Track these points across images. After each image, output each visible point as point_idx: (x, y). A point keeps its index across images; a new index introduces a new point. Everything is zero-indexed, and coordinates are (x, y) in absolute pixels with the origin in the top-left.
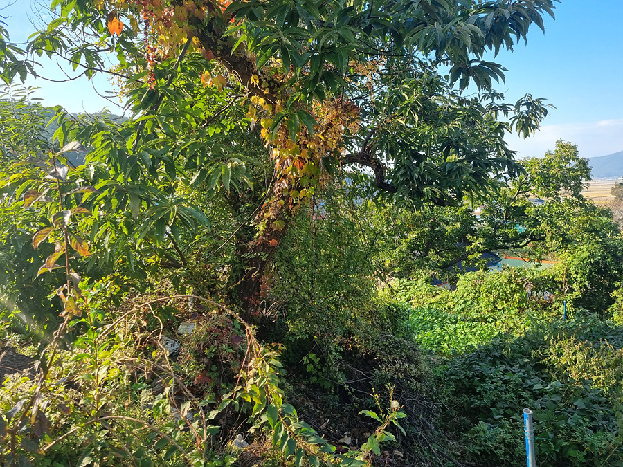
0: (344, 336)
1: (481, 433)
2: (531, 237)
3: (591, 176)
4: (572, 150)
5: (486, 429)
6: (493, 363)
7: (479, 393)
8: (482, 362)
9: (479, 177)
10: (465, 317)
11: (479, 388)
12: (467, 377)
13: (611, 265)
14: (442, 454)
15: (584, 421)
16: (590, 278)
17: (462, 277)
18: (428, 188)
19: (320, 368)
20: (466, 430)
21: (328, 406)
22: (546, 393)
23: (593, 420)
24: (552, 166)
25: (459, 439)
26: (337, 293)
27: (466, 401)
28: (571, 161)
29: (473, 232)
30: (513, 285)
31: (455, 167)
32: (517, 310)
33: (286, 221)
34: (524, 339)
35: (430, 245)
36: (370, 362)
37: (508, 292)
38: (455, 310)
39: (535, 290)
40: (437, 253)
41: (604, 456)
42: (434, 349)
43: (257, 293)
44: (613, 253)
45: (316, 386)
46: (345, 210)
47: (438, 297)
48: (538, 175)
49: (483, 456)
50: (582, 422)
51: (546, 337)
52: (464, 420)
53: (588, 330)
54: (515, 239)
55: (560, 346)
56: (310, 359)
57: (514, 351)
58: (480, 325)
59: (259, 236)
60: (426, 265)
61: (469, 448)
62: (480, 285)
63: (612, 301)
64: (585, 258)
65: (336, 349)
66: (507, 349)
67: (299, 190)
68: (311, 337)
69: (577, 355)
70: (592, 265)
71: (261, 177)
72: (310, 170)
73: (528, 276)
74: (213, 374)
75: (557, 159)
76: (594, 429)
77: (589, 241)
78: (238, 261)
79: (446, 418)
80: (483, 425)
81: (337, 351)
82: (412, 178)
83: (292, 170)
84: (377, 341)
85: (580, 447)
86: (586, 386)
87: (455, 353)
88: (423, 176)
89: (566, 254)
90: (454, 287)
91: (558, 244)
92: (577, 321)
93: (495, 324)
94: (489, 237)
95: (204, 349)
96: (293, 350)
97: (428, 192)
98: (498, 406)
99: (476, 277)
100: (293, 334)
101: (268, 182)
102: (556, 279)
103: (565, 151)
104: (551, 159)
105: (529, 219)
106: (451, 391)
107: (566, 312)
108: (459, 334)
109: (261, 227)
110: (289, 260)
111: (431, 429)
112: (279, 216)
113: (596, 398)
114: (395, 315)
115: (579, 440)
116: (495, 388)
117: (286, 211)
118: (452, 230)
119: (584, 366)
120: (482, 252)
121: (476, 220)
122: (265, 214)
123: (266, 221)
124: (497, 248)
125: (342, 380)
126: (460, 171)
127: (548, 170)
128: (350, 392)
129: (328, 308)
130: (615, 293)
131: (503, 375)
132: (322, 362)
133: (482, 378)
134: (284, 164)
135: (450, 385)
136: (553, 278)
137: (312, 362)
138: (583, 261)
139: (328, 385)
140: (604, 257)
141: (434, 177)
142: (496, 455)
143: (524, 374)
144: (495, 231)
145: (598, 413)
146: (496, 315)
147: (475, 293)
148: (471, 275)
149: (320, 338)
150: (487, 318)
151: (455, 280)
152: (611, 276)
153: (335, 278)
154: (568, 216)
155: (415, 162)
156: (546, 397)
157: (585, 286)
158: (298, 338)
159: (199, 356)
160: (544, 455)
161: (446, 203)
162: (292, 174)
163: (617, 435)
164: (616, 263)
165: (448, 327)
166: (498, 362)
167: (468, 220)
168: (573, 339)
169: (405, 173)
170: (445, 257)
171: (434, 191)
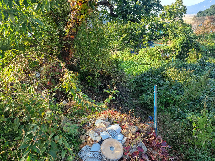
0: (100, 70)
1: (143, 97)
2: (164, 35)
3: (186, 12)
4: (181, 2)
5: (145, 96)
6: (149, 77)
7: (144, 86)
8: (145, 77)
9: (147, 11)
10: (141, 63)
11: (144, 85)
12: (140, 82)
13: (189, 44)
14: (131, 104)
15: (175, 92)
16: (182, 48)
17: (141, 50)
18: (129, 15)
19: (92, 81)
20: (139, 97)
21: (95, 92)
22: (164, 85)
23: (177, 92)
24: (173, 8)
25: (137, 100)
26: (97, 55)
27: (140, 89)
28: (180, 6)
29: (145, 34)
30: (157, 52)
31: (139, 6)
32: (158, 60)
33: (77, 28)
34: (159, 69)
35: (131, 39)
36: (109, 78)
37: (155, 54)
38: (138, 61)
39: (164, 53)
40: (133, 42)
41: (179, 101)
42: (131, 74)
43: (68, 56)
44: (190, 39)
45: (91, 86)
46: (99, 24)
47: (133, 57)
48: (168, 12)
49: (144, 104)
50: (174, 92)
51: (166, 68)
52: (139, 95)
53: (179, 65)
54: (159, 36)
55: (170, 70)
56: (88, 78)
57: (155, 73)
58: (145, 65)
59: (67, 35)
60: (129, 46)
61: (139, 102)
62: (146, 52)
63: (188, 56)
64: (181, 42)
65: (97, 74)
66: (153, 72)
67: (81, 15)
68: (89, 71)
69: (175, 73)
70: (183, 44)
71: (66, 11)
72: (84, 7)
73: (162, 49)
74: (53, 82)
75: (176, 6)
76: (177, 94)
77: (183, 36)
78: (60, 44)
79: (133, 94)
80: (144, 95)
81: (98, 75)
82: (123, 11)
83: (77, 7)
84: (111, 71)
85: (173, 99)
86: (176, 82)
87: (137, 75)
88: (127, 10)
89: (175, 40)
90: (138, 54)
91: (173, 37)
92: (176, 63)
93: (150, 65)
94: (150, 36)
95: (49, 74)
96: (83, 75)
97: (129, 16)
98: (149, 90)
99: (145, 50)
100: (82, 70)
101: (69, 13)
102: (171, 49)
103: (178, 2)
104: (173, 5)
105: (164, 29)
106: (135, 86)
107: (173, 60)
108: (139, 69)
109: (68, 31)
110: (79, 44)
111: (128, 97)
112: (74, 26)
113: (179, 85)
114: (117, 62)
115: (172, 98)
116: (149, 84)
117: (77, 24)
118: (138, 33)
119: (176, 76)
120: (148, 41)
121: (146, 29)
122: (69, 26)
123: (69, 28)
124: (153, 40)
125: (100, 84)
126: (140, 8)
127: (172, 10)
128: (102, 88)
129: (94, 60)
130: (189, 53)
131: (151, 80)
132: (93, 79)
133: (145, 81)
134: (74, 4)
135: (135, 84)
136: (170, 49)
137: (89, 79)
138: (180, 43)
139: (95, 86)
140: (187, 41)
141: (131, 11)
142: (147, 103)
143: (158, 79)
144: (152, 33)
145: (179, 90)
146: (151, 62)
147: (145, 55)
148: (144, 49)
149: (92, 71)
150: (148, 63)
151: (138, 51)
152: (188, 48)
153: (96, 50)
154: (177, 27)
155: (124, 5)
156: (164, 86)
157: (180, 51)
158: (84, 71)
159: (47, 76)
160: (162, 102)
161: (135, 21)
162: (77, 8)
163: (184, 95)
164: (191, 43)
165: (135, 67)
166: (150, 76)
167: (143, 29)
168: (174, 68)
169: (121, 9)
170: (135, 43)
171: (131, 16)
